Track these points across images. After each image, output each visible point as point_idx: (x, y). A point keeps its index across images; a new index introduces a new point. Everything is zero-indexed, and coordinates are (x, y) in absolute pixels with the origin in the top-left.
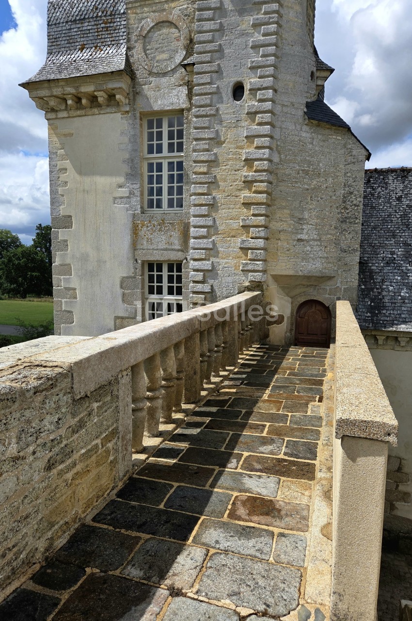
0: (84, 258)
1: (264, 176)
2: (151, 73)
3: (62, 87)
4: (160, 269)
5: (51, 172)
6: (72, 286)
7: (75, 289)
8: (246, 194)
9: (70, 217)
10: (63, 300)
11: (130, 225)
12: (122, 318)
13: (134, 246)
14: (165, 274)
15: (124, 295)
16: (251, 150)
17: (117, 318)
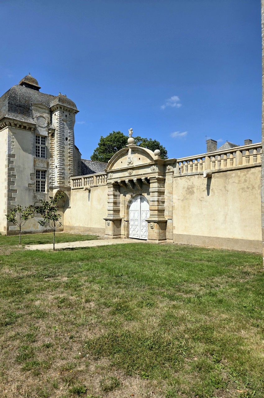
0: (19, 167)
1: (72, 156)
2: (39, 126)
3: (18, 122)
4: (39, 172)
5: (9, 141)
6: (15, 174)
7: (15, 175)
8: (69, 159)
9: (15, 155)
10: (11, 178)
11: (33, 160)
12: (30, 184)
13: (34, 165)
14: (41, 173)
15: (31, 178)
16: (70, 150)
17: (29, 184)
